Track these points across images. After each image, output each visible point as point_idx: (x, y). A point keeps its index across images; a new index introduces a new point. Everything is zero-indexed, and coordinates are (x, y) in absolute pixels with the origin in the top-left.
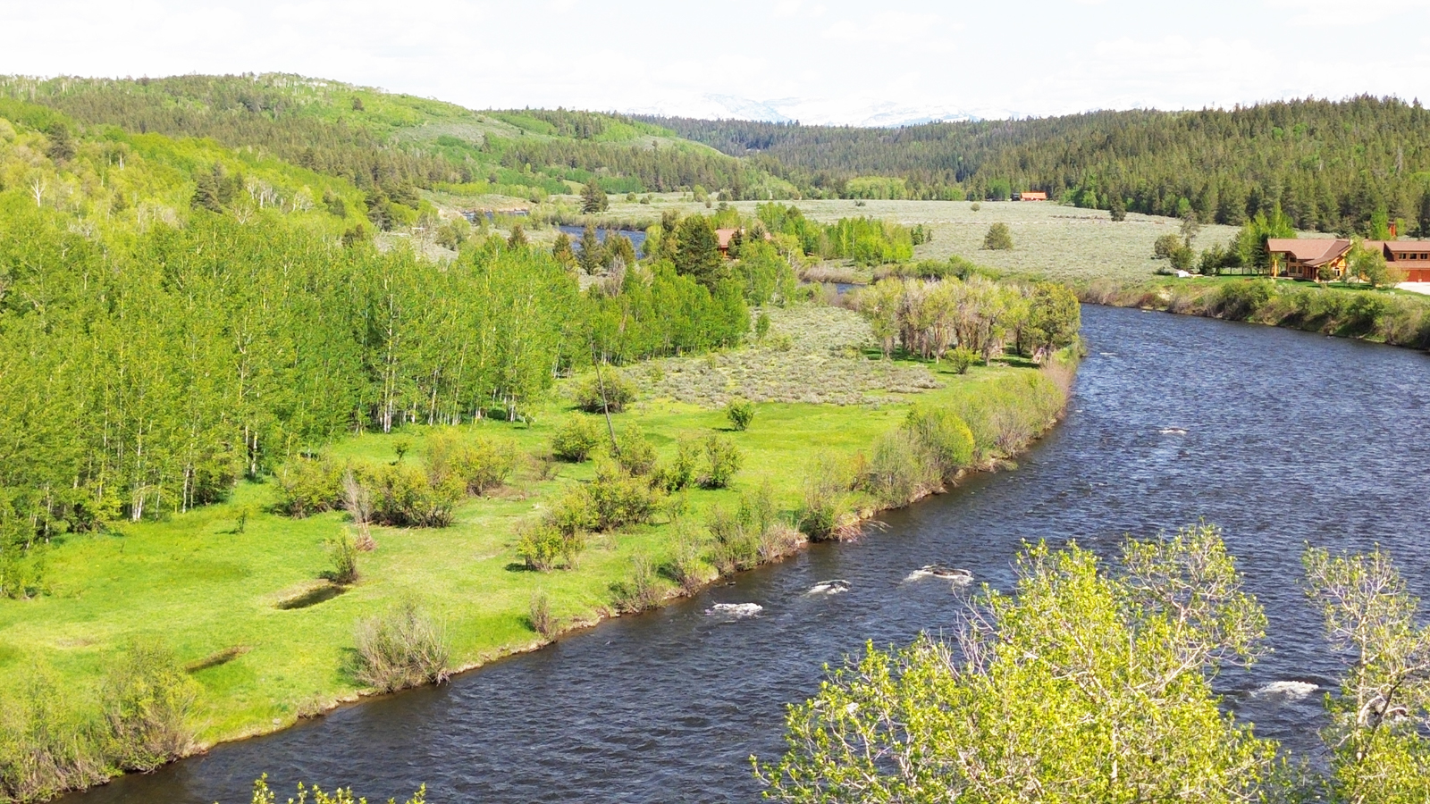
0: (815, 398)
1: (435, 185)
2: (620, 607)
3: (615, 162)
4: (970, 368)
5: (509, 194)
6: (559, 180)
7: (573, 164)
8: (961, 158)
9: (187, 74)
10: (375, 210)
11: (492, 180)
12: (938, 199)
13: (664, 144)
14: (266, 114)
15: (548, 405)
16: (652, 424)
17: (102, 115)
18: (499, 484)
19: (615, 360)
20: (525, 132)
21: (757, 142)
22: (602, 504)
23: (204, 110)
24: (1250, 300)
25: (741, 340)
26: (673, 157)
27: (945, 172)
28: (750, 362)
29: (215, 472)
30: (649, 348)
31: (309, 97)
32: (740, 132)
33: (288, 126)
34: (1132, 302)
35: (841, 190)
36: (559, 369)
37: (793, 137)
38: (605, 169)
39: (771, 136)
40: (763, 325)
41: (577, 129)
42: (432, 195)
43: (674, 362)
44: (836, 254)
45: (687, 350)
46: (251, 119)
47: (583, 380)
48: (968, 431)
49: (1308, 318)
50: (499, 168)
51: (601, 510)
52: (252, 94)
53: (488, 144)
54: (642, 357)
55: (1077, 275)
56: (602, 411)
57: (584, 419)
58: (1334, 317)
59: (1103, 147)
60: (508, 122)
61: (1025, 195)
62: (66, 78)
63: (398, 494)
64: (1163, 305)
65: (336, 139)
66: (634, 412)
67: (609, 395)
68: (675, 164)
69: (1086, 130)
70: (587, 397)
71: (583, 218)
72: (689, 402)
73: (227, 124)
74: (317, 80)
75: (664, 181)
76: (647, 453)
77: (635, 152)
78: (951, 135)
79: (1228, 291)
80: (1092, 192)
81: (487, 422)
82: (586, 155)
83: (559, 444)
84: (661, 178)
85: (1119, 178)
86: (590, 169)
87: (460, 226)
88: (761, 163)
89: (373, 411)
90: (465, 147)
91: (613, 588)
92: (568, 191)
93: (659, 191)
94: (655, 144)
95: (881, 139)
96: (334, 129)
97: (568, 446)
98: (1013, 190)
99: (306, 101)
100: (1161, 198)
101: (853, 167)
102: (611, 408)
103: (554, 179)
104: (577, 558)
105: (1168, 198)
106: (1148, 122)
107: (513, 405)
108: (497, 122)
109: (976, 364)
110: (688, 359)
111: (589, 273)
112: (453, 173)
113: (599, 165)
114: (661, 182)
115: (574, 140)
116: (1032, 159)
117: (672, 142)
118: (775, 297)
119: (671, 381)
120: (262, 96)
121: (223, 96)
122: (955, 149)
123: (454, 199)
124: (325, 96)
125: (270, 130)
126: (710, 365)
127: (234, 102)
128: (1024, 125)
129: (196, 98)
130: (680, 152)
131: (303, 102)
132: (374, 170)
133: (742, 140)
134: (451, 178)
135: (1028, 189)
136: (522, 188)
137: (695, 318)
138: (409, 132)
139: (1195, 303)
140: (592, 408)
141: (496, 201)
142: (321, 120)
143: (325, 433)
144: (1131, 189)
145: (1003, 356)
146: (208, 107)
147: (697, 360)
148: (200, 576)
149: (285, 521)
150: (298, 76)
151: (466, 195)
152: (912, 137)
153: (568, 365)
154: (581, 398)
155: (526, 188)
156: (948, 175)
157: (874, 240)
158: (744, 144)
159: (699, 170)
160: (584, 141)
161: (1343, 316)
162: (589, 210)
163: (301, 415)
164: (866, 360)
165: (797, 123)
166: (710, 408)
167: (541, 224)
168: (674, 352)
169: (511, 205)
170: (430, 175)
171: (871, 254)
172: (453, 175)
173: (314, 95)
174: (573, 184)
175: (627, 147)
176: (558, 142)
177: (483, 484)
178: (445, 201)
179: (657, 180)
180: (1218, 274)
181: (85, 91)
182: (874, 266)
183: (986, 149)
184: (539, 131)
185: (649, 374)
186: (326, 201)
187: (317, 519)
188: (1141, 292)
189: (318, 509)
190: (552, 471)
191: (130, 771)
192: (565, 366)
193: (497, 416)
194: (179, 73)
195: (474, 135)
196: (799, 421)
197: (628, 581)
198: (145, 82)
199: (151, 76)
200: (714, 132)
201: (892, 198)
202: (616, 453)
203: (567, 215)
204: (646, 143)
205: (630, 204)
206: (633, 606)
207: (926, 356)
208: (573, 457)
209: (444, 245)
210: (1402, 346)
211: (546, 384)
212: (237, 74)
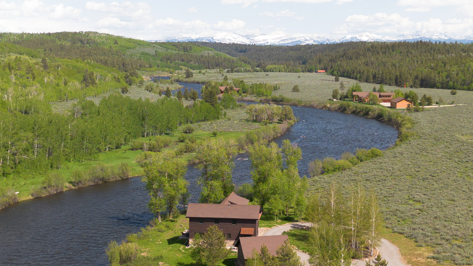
0: (232, 130)
1: (141, 69)
2: (189, 163)
3: (196, 59)
4: (268, 124)
5: (163, 71)
6: (178, 66)
7: (183, 61)
8: (305, 57)
9: (62, 31)
10: (127, 80)
11: (158, 66)
12: (293, 72)
13: (211, 53)
14: (88, 45)
15: (177, 132)
16: (198, 135)
17: (38, 46)
18: (168, 146)
19: (191, 123)
20: (168, 50)
21: (242, 51)
22: (187, 148)
23: (69, 44)
24: (346, 107)
25: (220, 118)
26: (214, 57)
27: (299, 62)
28: (221, 123)
29: (120, 143)
30: (199, 120)
31: (101, 40)
32: (236, 47)
33: (95, 50)
34: (321, 107)
35: (264, 69)
36: (179, 125)
37: (253, 49)
38: (192, 62)
39: (246, 49)
40: (225, 114)
41: (184, 49)
42: (140, 72)
43: (204, 123)
44: (253, 93)
45: (208, 120)
46: (83, 47)
47: (184, 127)
48: (256, 136)
49: (357, 112)
50: (160, 62)
51: (187, 149)
52: (83, 38)
53: (157, 54)
54: (197, 122)
55: (310, 100)
56: (187, 133)
57: (184, 135)
58: (362, 112)
59: (343, 56)
60: (162, 47)
61: (319, 71)
62: (25, 34)
63: (152, 146)
64: (328, 108)
65: (110, 54)
66: (194, 133)
67: (189, 130)
68: (214, 60)
69: (342, 49)
70: (185, 130)
71: (185, 80)
72: (206, 131)
73: (76, 49)
74: (103, 34)
75: (211, 65)
76: (195, 140)
77: (202, 56)
78: (302, 49)
79: (341, 105)
80: (336, 71)
81: (165, 135)
82: (187, 58)
83: (179, 139)
84: (210, 65)
85: (343, 67)
86: (188, 62)
87: (152, 85)
88: (241, 59)
89: (143, 133)
90: (149, 55)
91: (188, 160)
92: (181, 69)
93: (209, 68)
94: (208, 53)
95: (281, 50)
96: (109, 51)
97: (181, 139)
98: (316, 69)
99: (100, 41)
100: (353, 74)
101: (271, 60)
102: (189, 133)
103: (177, 65)
104: (182, 156)
105: (355, 74)
106: (361, 47)
107: (170, 132)
108: (159, 47)
109: (269, 123)
110: (208, 122)
111: (186, 100)
112: (147, 65)
113: (191, 61)
114: (210, 66)
115: (183, 53)
116: (322, 59)
117: (214, 53)
118: (231, 106)
119: (203, 127)
120: (86, 39)
121: (74, 39)
122: (303, 54)
123: (146, 73)
124: (106, 39)
125: (90, 51)
126: (212, 123)
127: (78, 41)
128: (325, 46)
129: (66, 40)
130: (216, 56)
131: (99, 41)
132: (123, 64)
133: (237, 50)
134: (146, 66)
135: (320, 69)
136: (167, 69)
137: (209, 113)
138: (132, 51)
139: (334, 108)
140: (186, 132)
141: (159, 73)
142: (105, 47)
143: (136, 137)
144: (346, 71)
145: (277, 121)
146: (70, 43)
147: (209, 123)
148: (122, 158)
149: (132, 151)
150: (97, 33)
151: (151, 71)
152: (290, 50)
153: (181, 123)
154: (184, 130)
155: (168, 69)
156: (300, 63)
157: (263, 90)
158: (237, 51)
159: (222, 62)
160: (186, 53)
161: (364, 111)
162: (187, 77)
163: (132, 134)
164: (246, 122)
165: (255, 44)
166: (210, 132)
167: (174, 82)
168: (205, 121)
169: (164, 74)
170: (140, 65)
171: (261, 94)
172: (146, 65)
173: (102, 39)
174: (182, 67)
175: (200, 55)
176: (178, 53)
177: (166, 145)
178: (144, 73)
179: (209, 65)
180: (344, 100)
181: (32, 38)
182: (261, 97)
183: (313, 54)
184: (172, 50)
185: (198, 125)
186: (115, 78)
187: (138, 151)
188: (323, 105)
189: (137, 149)
190: (178, 144)
191: (122, 179)
192: (180, 124)
193: (166, 134)
194: (60, 31)
195: (152, 52)
196: (227, 135)
197: (191, 159)
198: (49, 34)
199: (51, 32)
200: (228, 48)
201: (279, 72)
202: (190, 140)
203: (181, 79)
204: (205, 53)
205: (200, 74)
206: (191, 163)
207: (259, 122)
208: (182, 141)
209: (147, 90)
210: (373, 119)
211: (176, 128)
212: (78, 31)
